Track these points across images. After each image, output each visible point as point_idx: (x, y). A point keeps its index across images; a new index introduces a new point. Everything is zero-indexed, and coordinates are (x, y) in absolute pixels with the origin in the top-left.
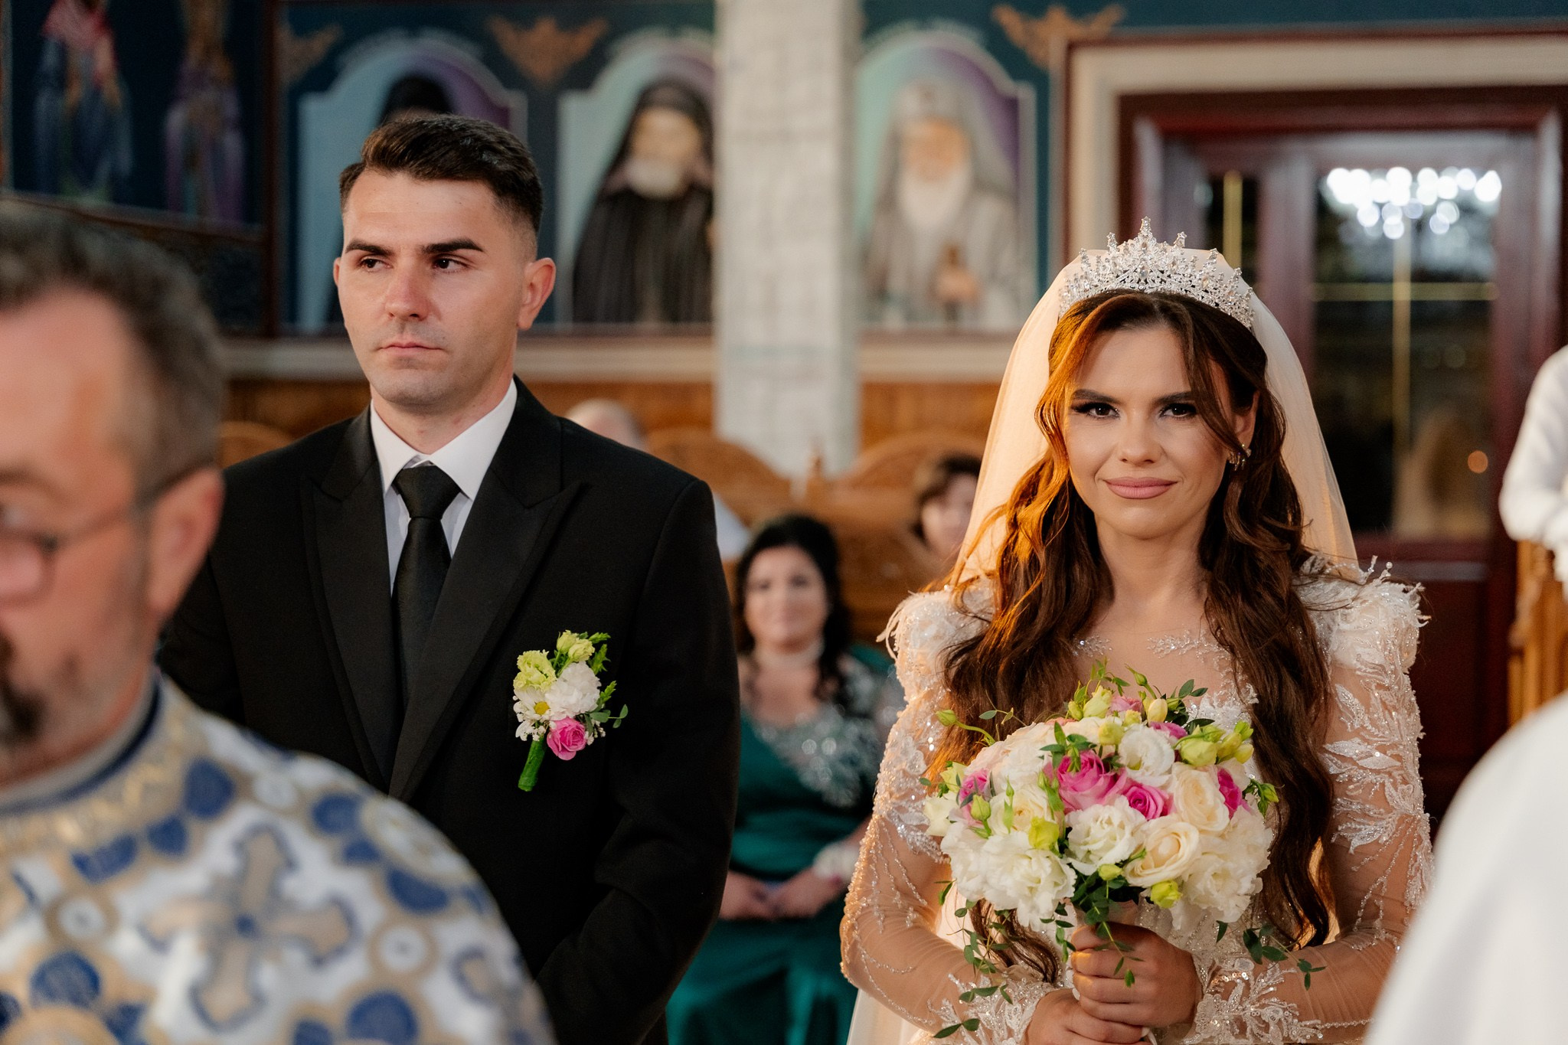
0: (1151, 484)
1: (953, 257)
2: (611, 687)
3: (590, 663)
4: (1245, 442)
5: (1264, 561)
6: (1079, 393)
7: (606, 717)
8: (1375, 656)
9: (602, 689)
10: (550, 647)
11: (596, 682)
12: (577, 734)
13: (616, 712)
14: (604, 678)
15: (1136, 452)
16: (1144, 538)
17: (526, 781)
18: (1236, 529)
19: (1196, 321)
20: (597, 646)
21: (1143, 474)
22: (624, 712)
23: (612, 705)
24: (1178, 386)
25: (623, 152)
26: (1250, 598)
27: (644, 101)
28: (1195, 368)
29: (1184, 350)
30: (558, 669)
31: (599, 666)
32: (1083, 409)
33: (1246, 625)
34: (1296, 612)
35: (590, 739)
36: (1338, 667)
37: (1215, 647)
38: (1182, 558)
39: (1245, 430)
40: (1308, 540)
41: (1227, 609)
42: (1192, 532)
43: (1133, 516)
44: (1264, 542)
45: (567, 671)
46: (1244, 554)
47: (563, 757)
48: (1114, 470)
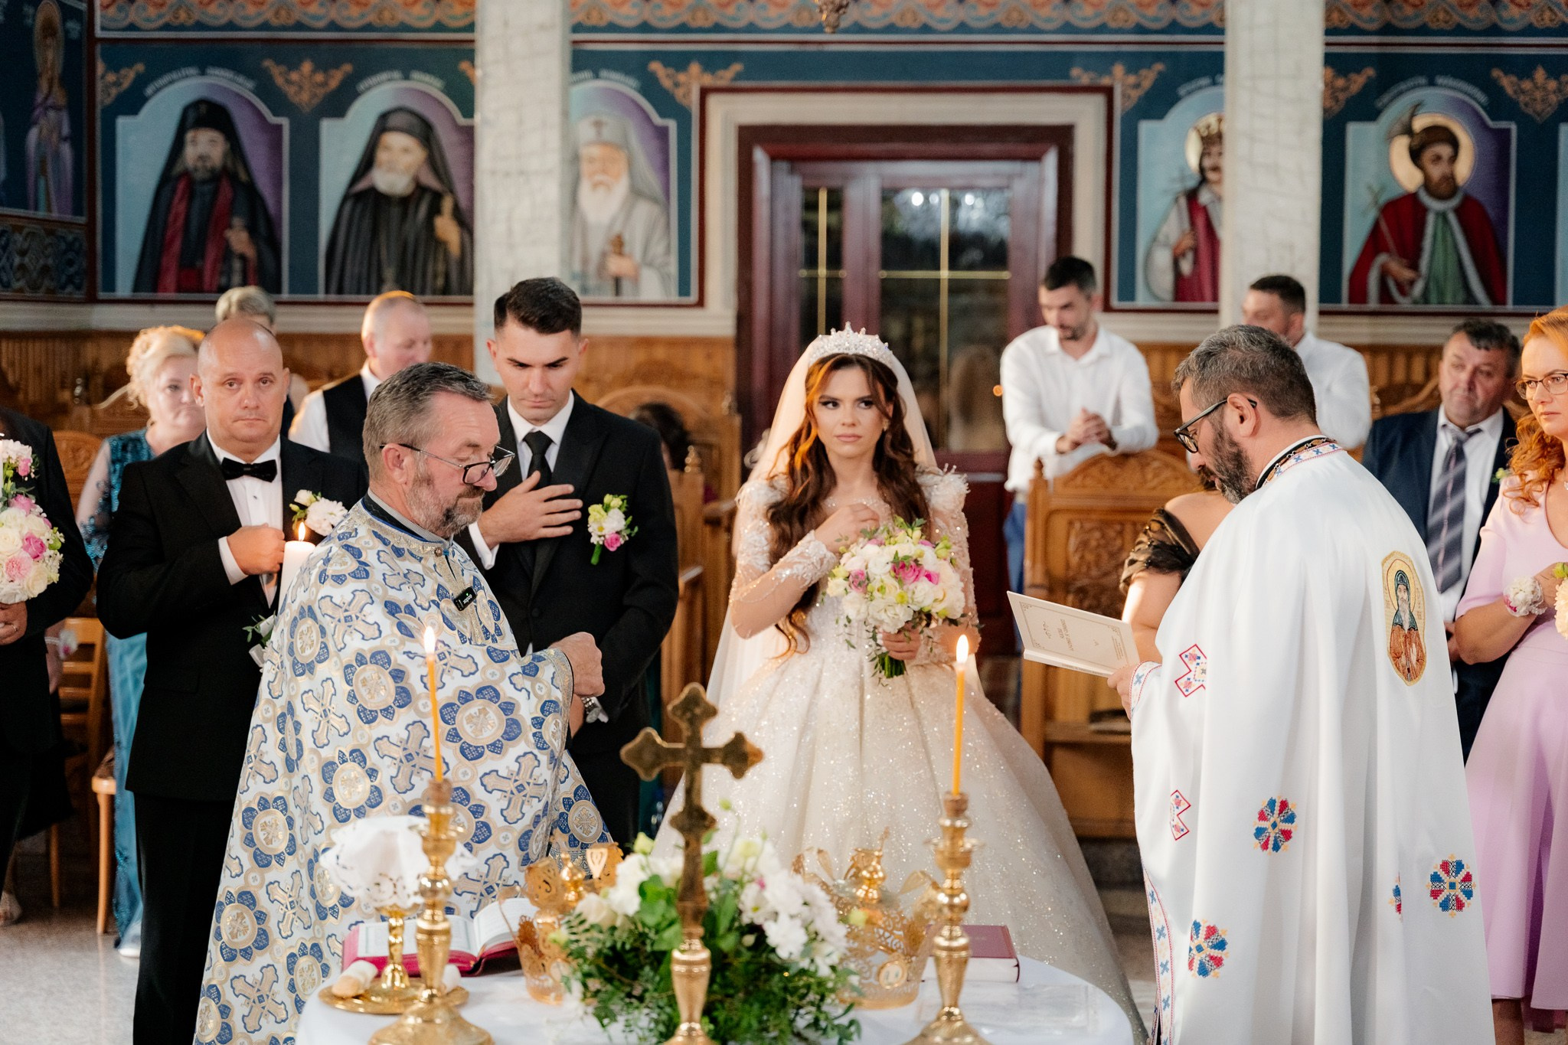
0: (854, 436)
1: (618, 245)
2: (630, 518)
3: (620, 508)
4: (891, 414)
5: (902, 467)
6: (821, 397)
7: (628, 531)
8: (950, 506)
9: (626, 519)
10: (601, 502)
11: (623, 516)
12: (617, 540)
13: (632, 529)
14: (626, 514)
15: (849, 420)
16: (850, 458)
17: (594, 560)
18: (890, 453)
19: (874, 368)
20: (623, 500)
21: (850, 431)
22: (636, 529)
23: (630, 526)
24: (865, 393)
25: (367, 162)
26: (899, 482)
27: (383, 125)
28: (872, 387)
29: (868, 377)
30: (606, 511)
31: (624, 509)
32: (825, 404)
33: (897, 494)
34: (917, 488)
35: (622, 541)
36: (936, 511)
37: (882, 502)
38: (866, 466)
39: (890, 410)
40: (917, 458)
41: (888, 488)
42: (870, 454)
43: (848, 449)
44: (900, 458)
45: (611, 512)
46: (893, 463)
47: (612, 549)
48: (840, 430)
